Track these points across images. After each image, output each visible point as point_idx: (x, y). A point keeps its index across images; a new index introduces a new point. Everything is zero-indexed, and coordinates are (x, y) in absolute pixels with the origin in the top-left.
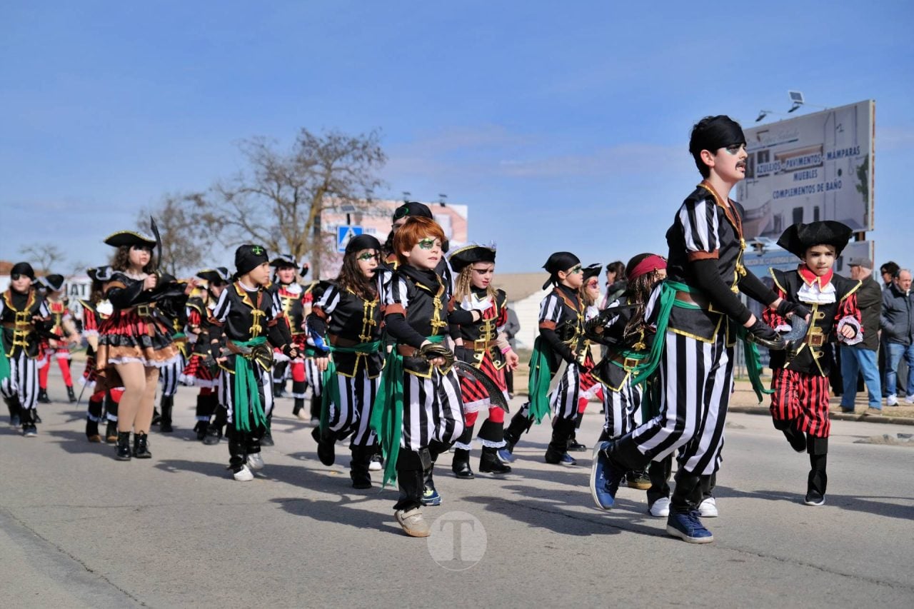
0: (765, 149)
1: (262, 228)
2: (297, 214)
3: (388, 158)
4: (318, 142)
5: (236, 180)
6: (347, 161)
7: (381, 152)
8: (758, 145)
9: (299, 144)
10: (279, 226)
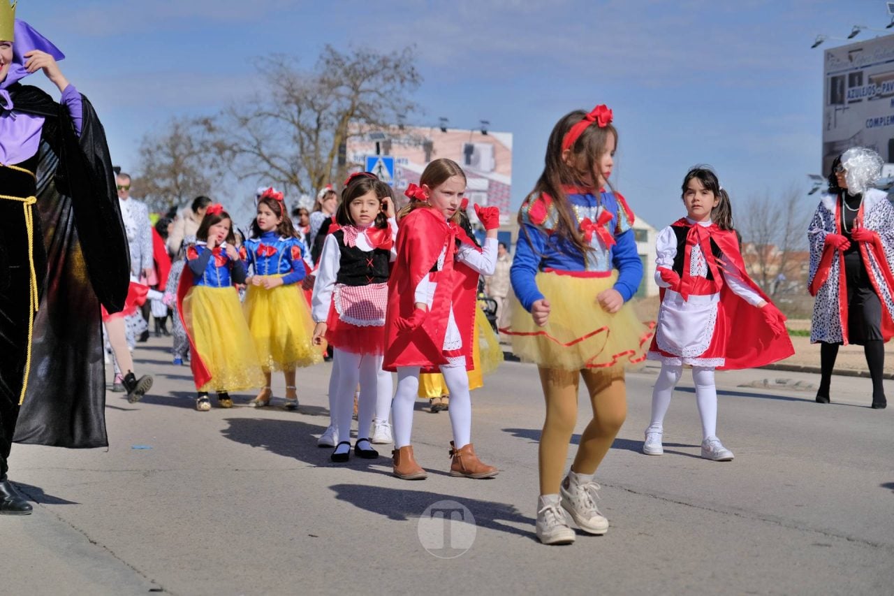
0: (859, 70)
1: (281, 157)
2: (320, 142)
3: (423, 80)
4: (344, 60)
5: (251, 102)
6: (377, 82)
7: (414, 72)
8: (850, 66)
9: (323, 62)
10: (299, 155)
